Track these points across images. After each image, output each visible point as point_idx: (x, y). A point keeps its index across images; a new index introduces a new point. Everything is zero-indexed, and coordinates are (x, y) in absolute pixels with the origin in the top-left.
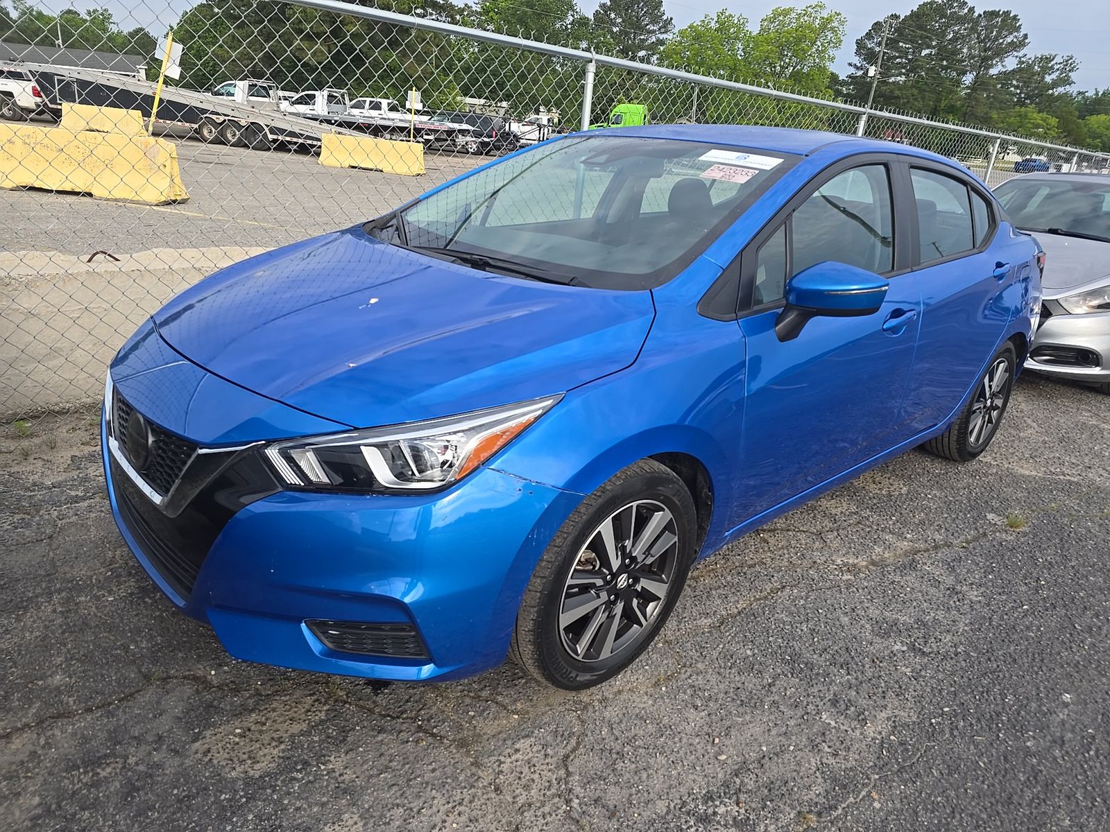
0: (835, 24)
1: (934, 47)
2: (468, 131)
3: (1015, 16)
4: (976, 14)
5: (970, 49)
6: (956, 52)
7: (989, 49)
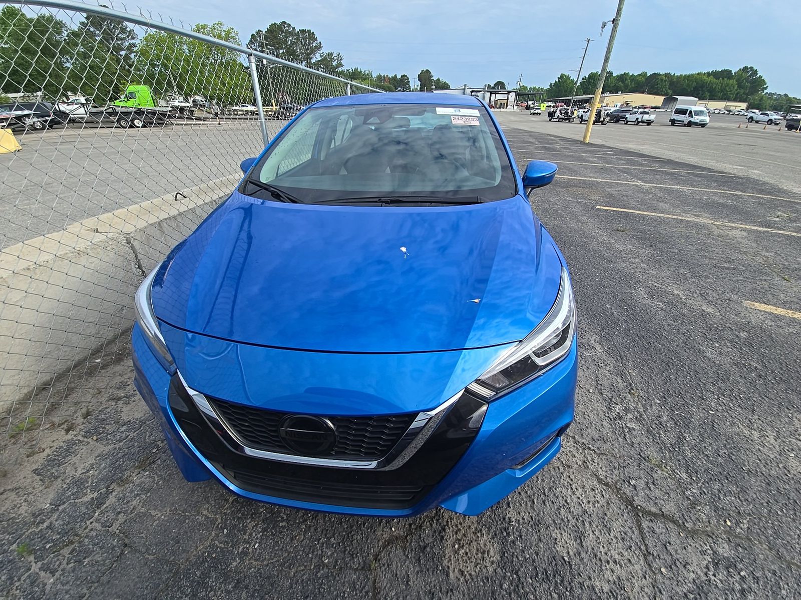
0: (233, 35)
1: (284, 48)
2: (30, 115)
3: (313, 32)
4: (296, 31)
5: (300, 49)
6: (295, 51)
7: (308, 49)
